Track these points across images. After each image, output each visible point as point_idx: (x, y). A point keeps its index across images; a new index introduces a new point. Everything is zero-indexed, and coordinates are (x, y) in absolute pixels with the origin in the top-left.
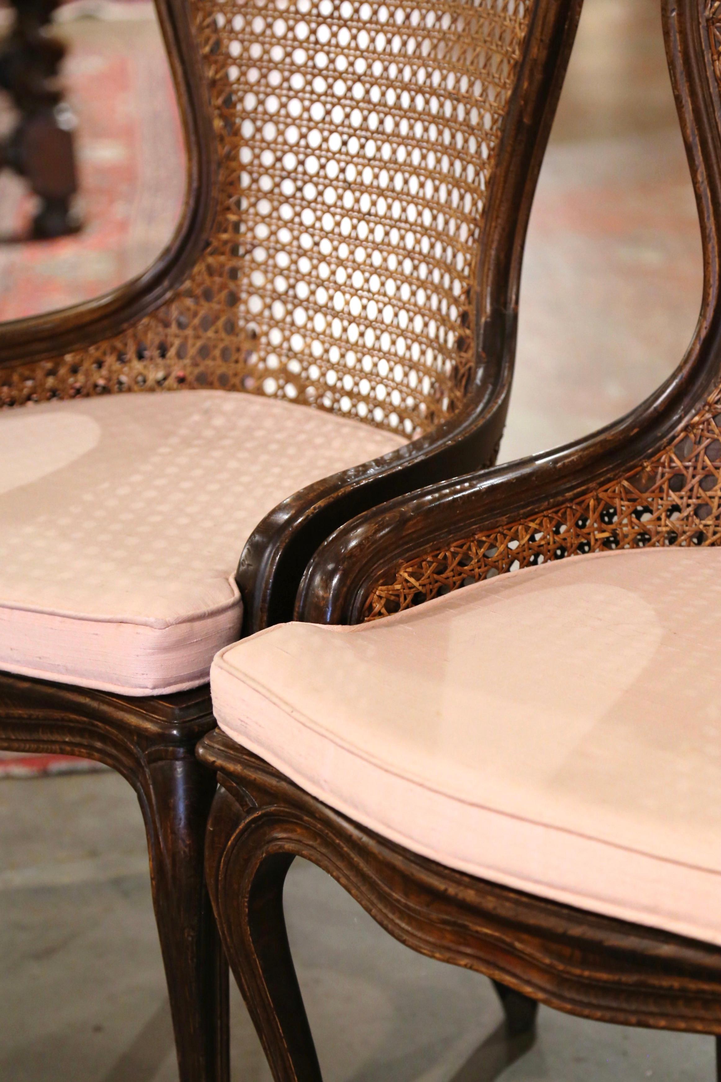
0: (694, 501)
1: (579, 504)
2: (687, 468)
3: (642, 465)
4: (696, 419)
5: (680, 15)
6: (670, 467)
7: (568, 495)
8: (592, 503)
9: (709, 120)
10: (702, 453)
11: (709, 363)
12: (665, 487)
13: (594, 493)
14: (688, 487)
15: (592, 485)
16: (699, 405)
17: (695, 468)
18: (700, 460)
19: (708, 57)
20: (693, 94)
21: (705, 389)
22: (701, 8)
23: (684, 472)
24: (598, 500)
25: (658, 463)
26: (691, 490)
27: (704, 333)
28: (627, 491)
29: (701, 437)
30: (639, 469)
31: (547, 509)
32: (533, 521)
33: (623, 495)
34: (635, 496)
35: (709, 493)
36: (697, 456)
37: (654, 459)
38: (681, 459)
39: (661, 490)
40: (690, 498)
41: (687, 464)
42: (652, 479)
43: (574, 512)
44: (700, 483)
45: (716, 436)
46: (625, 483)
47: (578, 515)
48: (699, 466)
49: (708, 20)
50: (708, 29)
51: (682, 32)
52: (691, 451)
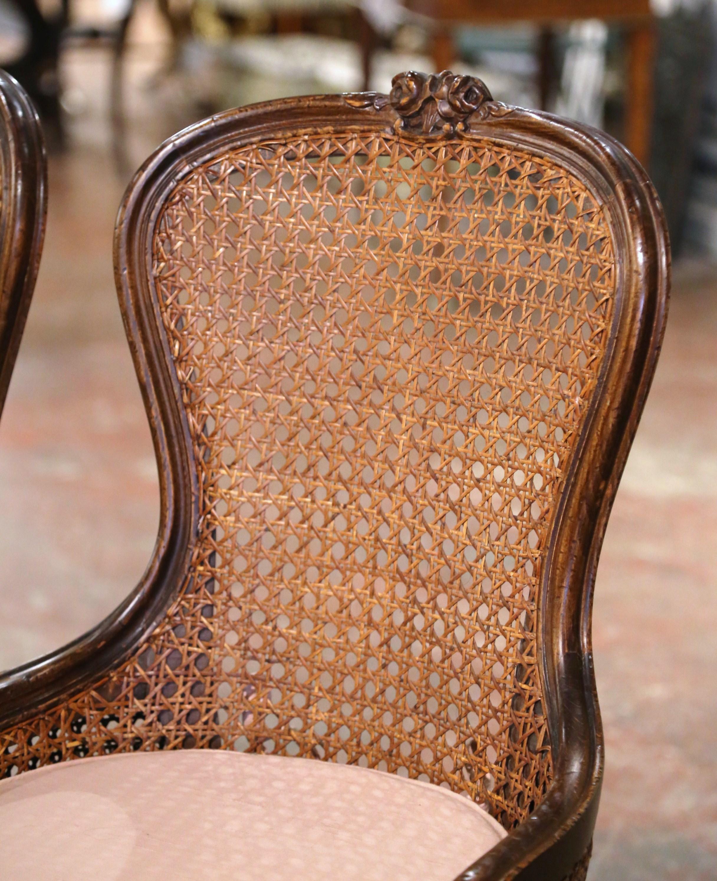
0: (156, 708)
1: (51, 715)
2: (150, 676)
3: (108, 675)
4: (158, 631)
5: (131, 273)
6: (135, 677)
7: (42, 707)
8: (63, 713)
9: (160, 362)
10: (164, 662)
11: (167, 580)
12: (130, 695)
13: (65, 704)
14: (152, 694)
15: (63, 696)
16: (159, 618)
17: (157, 676)
18: (162, 668)
19: (157, 310)
20: (145, 340)
21: (165, 603)
22: (148, 268)
23: (148, 680)
24: (69, 710)
25: (124, 673)
26: (154, 697)
27: (162, 551)
28: (96, 701)
29: (162, 647)
30: (106, 679)
31: (21, 722)
32: (8, 733)
33: (92, 704)
34: (102, 706)
35: (171, 700)
36: (159, 665)
37: (120, 669)
38: (145, 668)
39: (127, 698)
40: (153, 704)
41: (151, 673)
42: (118, 688)
43: (47, 723)
44: (163, 690)
45: (175, 646)
46: (94, 693)
47: (50, 725)
48: (161, 675)
49: (155, 278)
50: (155, 286)
51: (133, 287)
52: (154, 661)
